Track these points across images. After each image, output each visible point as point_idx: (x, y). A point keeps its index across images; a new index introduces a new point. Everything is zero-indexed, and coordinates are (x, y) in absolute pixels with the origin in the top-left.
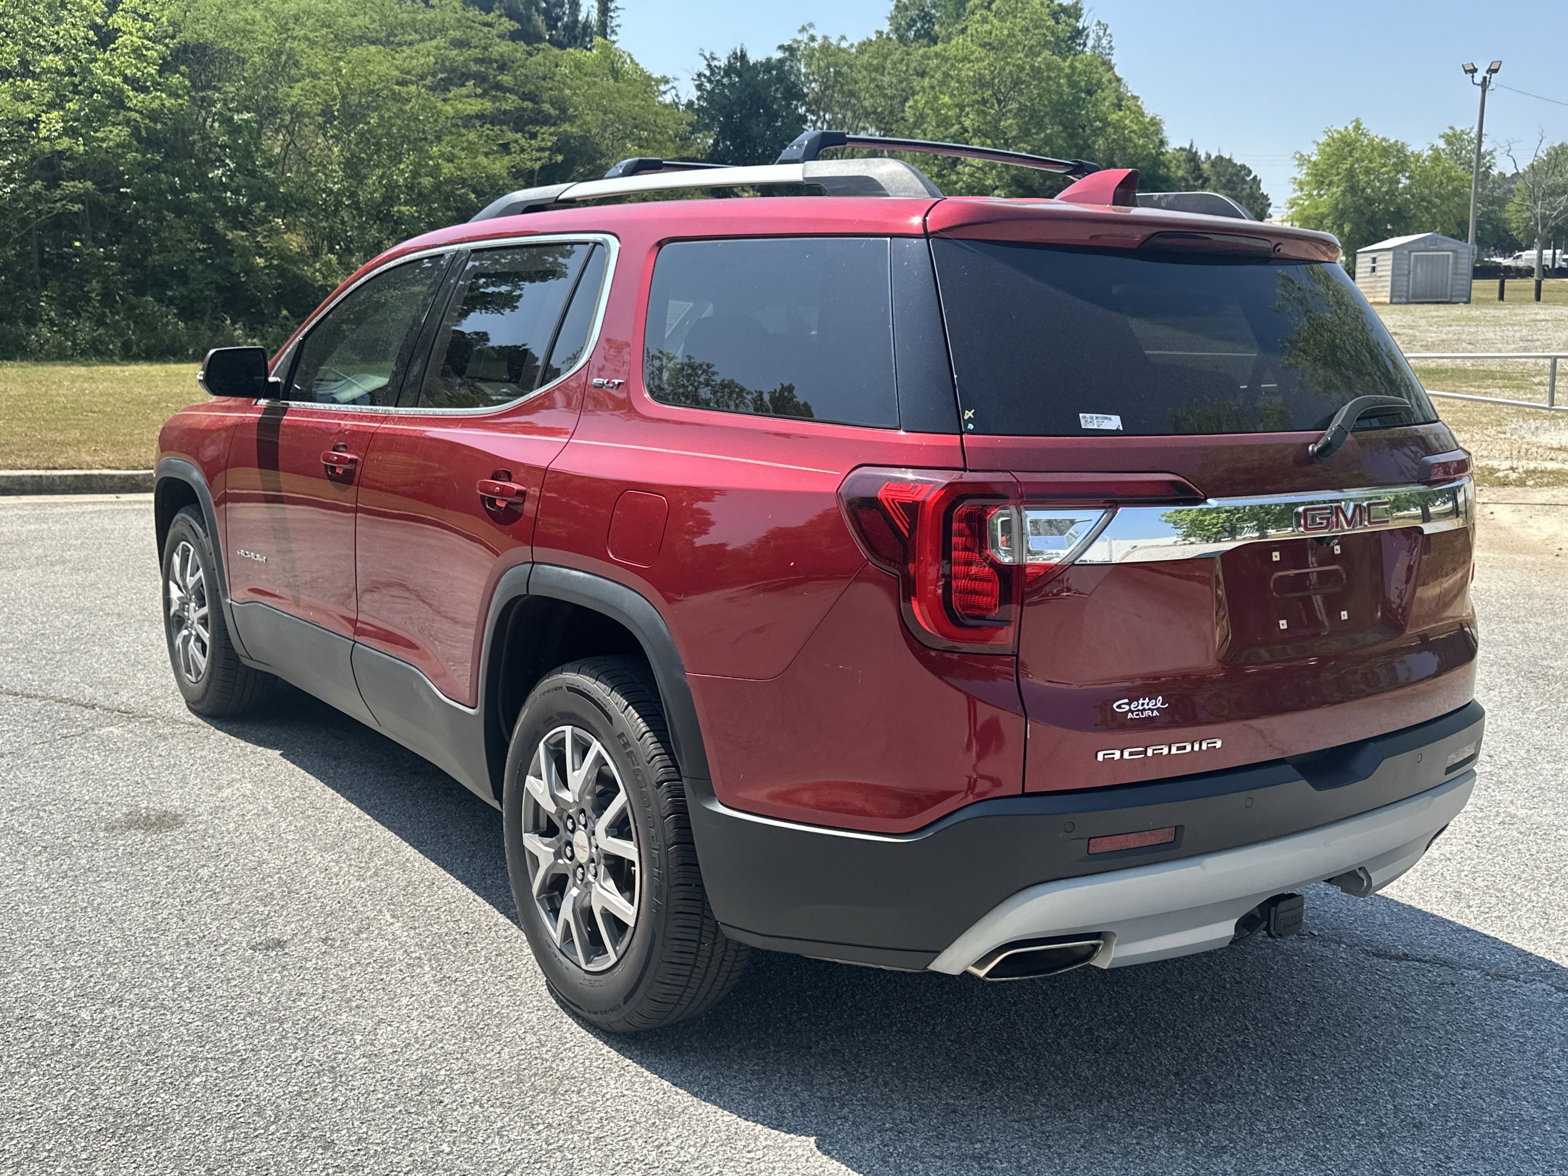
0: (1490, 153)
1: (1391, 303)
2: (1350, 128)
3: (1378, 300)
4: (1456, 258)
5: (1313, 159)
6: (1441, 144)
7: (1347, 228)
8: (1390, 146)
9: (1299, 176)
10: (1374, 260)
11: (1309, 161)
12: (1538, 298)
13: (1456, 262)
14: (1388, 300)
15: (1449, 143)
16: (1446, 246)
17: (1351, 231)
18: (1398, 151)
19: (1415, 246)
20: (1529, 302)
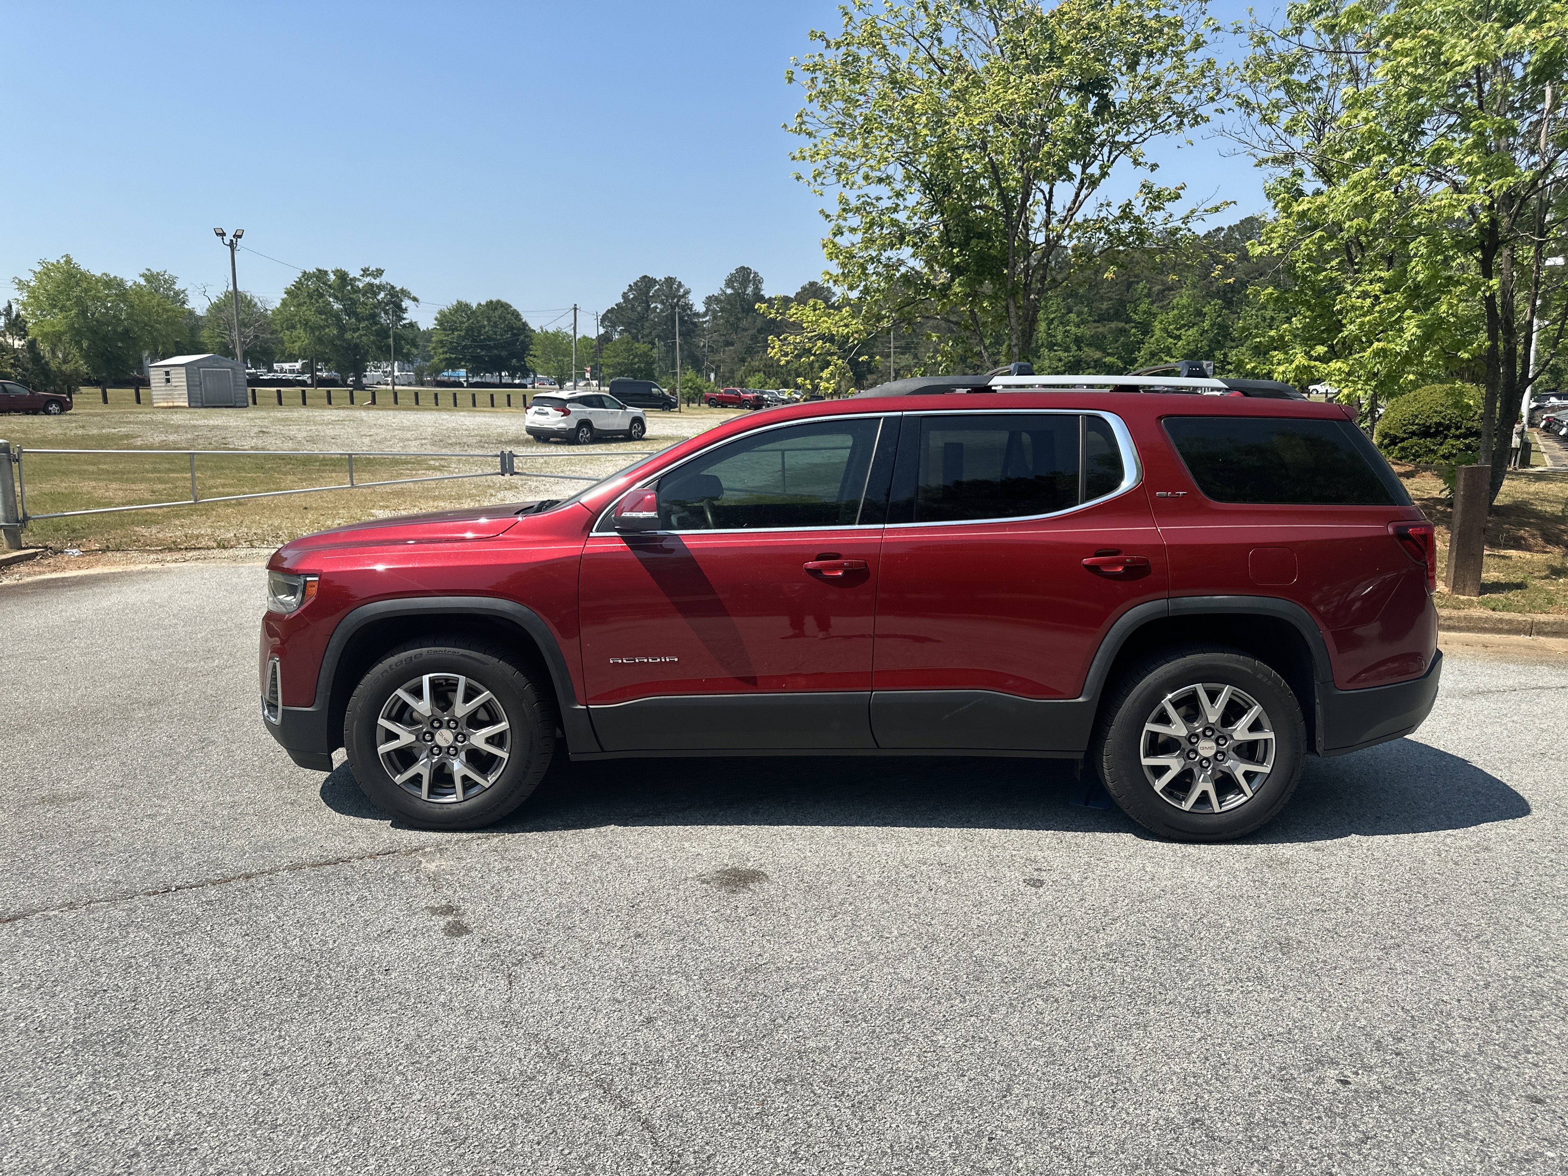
0: (183, 292)
1: (190, 407)
2: (62, 261)
3: (176, 404)
4: (235, 373)
5: (32, 284)
6: (143, 282)
7: (85, 344)
8: (110, 280)
9: (20, 298)
10: (167, 373)
11: (29, 286)
12: (304, 403)
13: (235, 377)
14: (186, 404)
15: (147, 280)
16: (224, 364)
17: (89, 346)
18: (119, 285)
19: (201, 363)
20: (298, 404)
